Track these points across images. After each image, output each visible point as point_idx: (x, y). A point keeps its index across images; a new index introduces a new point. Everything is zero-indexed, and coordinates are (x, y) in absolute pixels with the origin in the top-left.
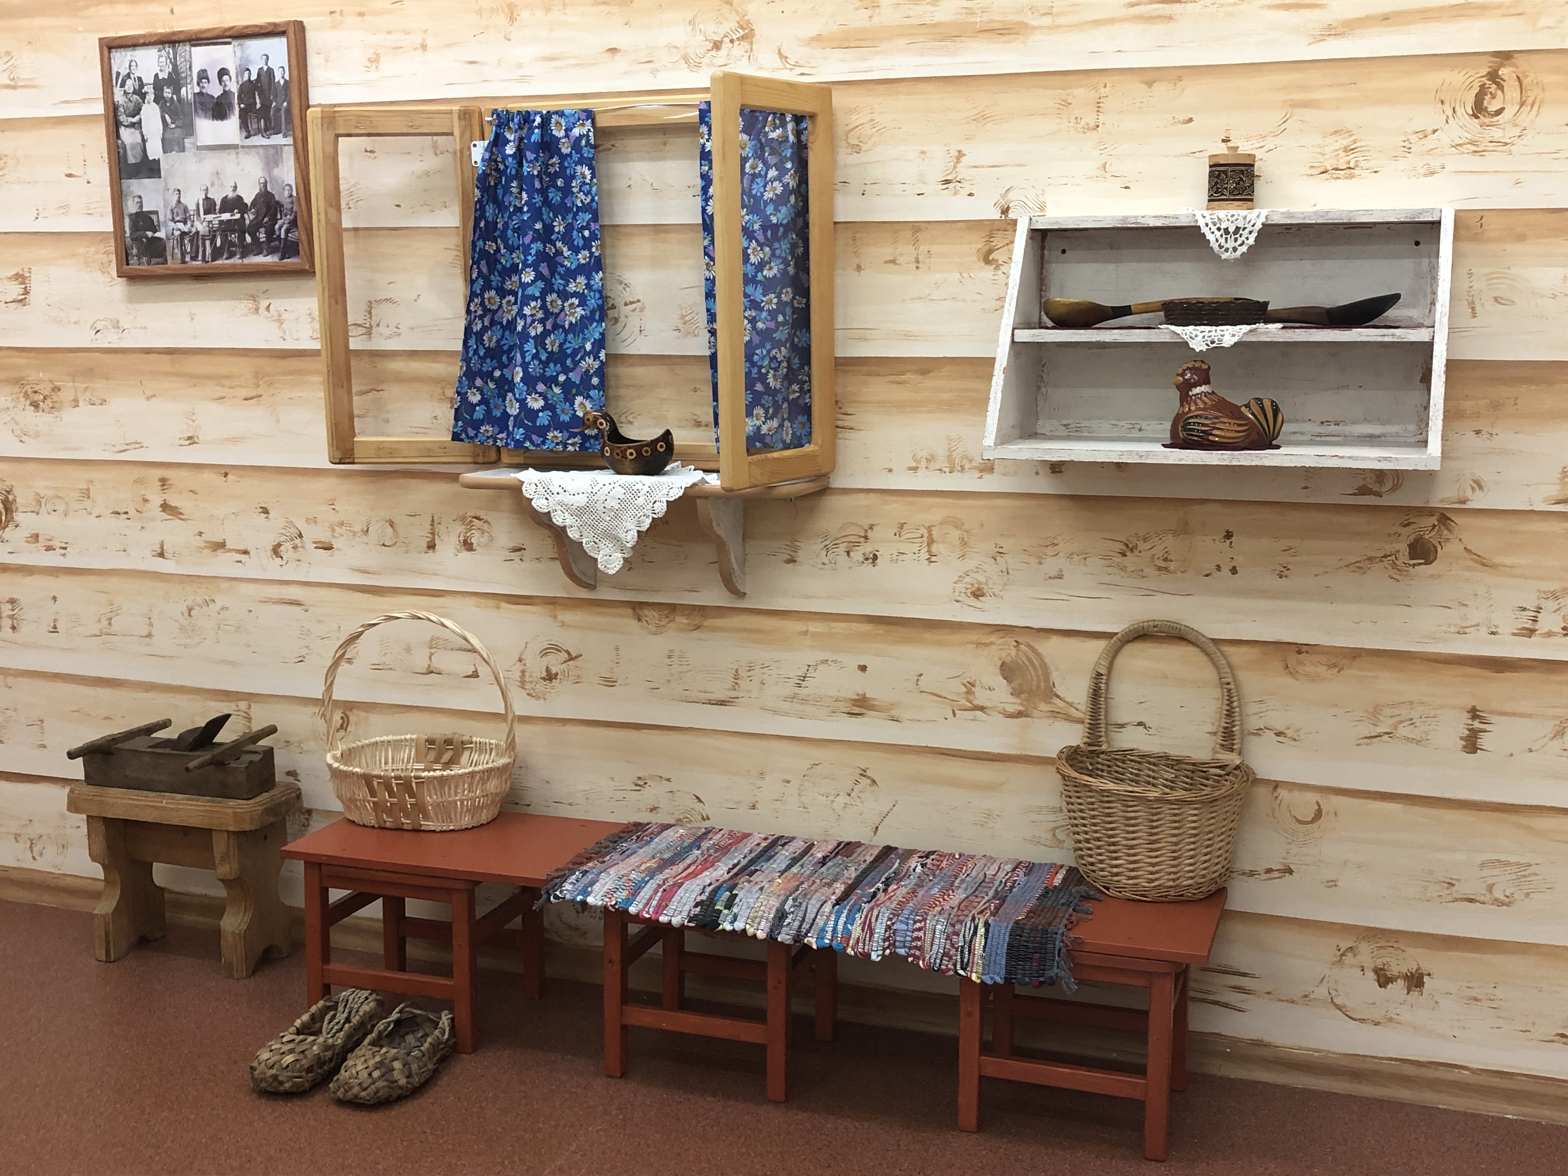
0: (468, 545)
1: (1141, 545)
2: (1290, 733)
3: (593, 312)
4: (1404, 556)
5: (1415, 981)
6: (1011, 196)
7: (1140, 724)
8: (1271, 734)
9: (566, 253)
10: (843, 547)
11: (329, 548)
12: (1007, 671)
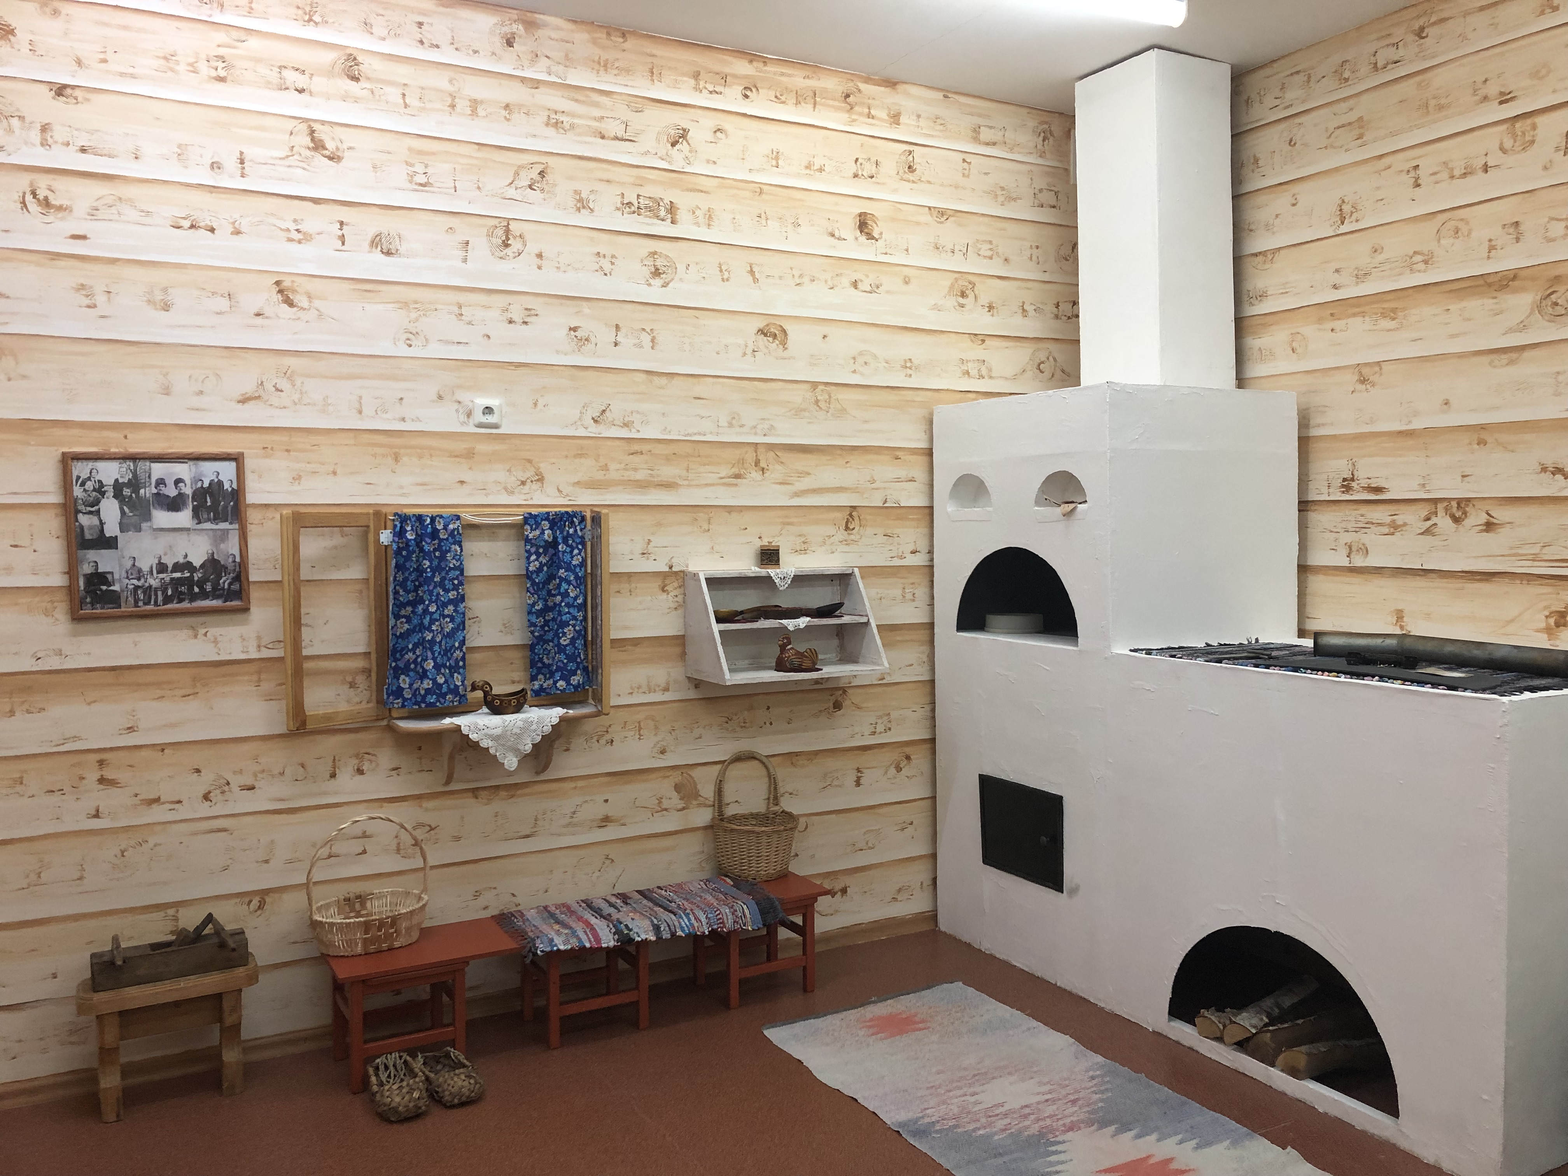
0: (360, 772)
1: (735, 718)
2: (794, 793)
3: (459, 625)
4: (832, 709)
5: (844, 891)
6: (673, 560)
7: (736, 801)
8: (787, 795)
9: (442, 593)
10: (595, 738)
11: (252, 788)
12: (677, 788)
